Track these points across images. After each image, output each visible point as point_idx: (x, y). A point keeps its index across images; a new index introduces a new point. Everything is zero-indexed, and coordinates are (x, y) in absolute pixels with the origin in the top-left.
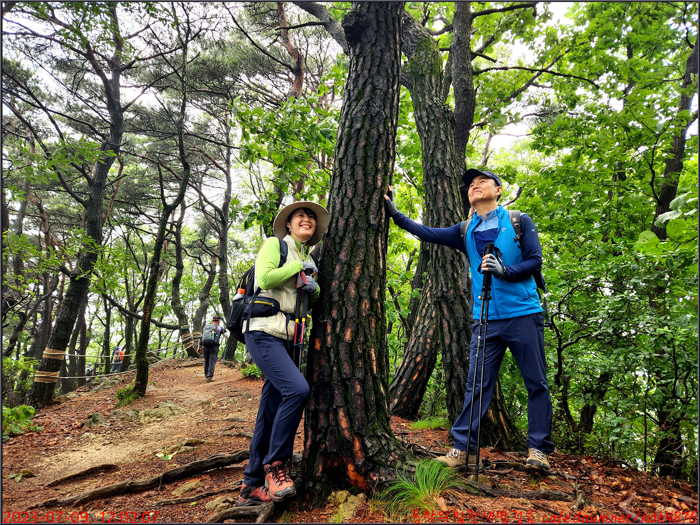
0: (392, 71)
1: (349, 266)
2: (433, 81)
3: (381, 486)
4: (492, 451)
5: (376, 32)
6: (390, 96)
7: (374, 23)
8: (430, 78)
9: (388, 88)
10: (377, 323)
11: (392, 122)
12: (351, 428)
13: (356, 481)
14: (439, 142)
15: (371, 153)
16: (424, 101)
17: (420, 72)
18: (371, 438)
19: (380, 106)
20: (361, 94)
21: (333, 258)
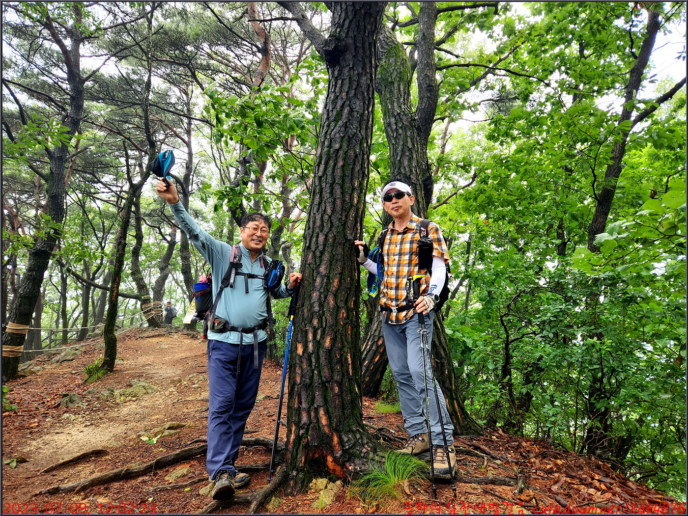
0: (368, 94)
1: (328, 278)
2: (402, 89)
3: (356, 475)
5: (354, 56)
6: (366, 118)
7: (352, 47)
8: (399, 85)
9: (364, 110)
10: (352, 329)
11: (367, 142)
12: (330, 425)
13: (334, 470)
14: (406, 149)
15: (348, 173)
16: (393, 109)
17: (390, 79)
18: (347, 432)
19: (357, 128)
20: (339, 115)
21: (313, 271)
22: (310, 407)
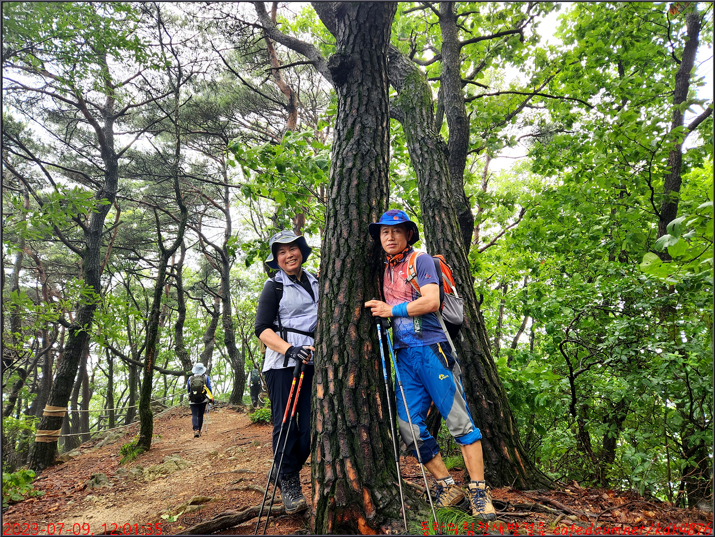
0: (381, 109)
1: (348, 307)
2: (424, 113)
4: (510, 491)
5: (362, 71)
6: (380, 134)
7: (359, 63)
8: (421, 110)
9: (377, 126)
10: (380, 365)
11: (384, 158)
12: (359, 480)
14: (434, 173)
15: (364, 191)
16: (416, 134)
17: (411, 105)
18: (381, 488)
19: (371, 144)
20: (350, 133)
21: (331, 301)
22: (335, 459)
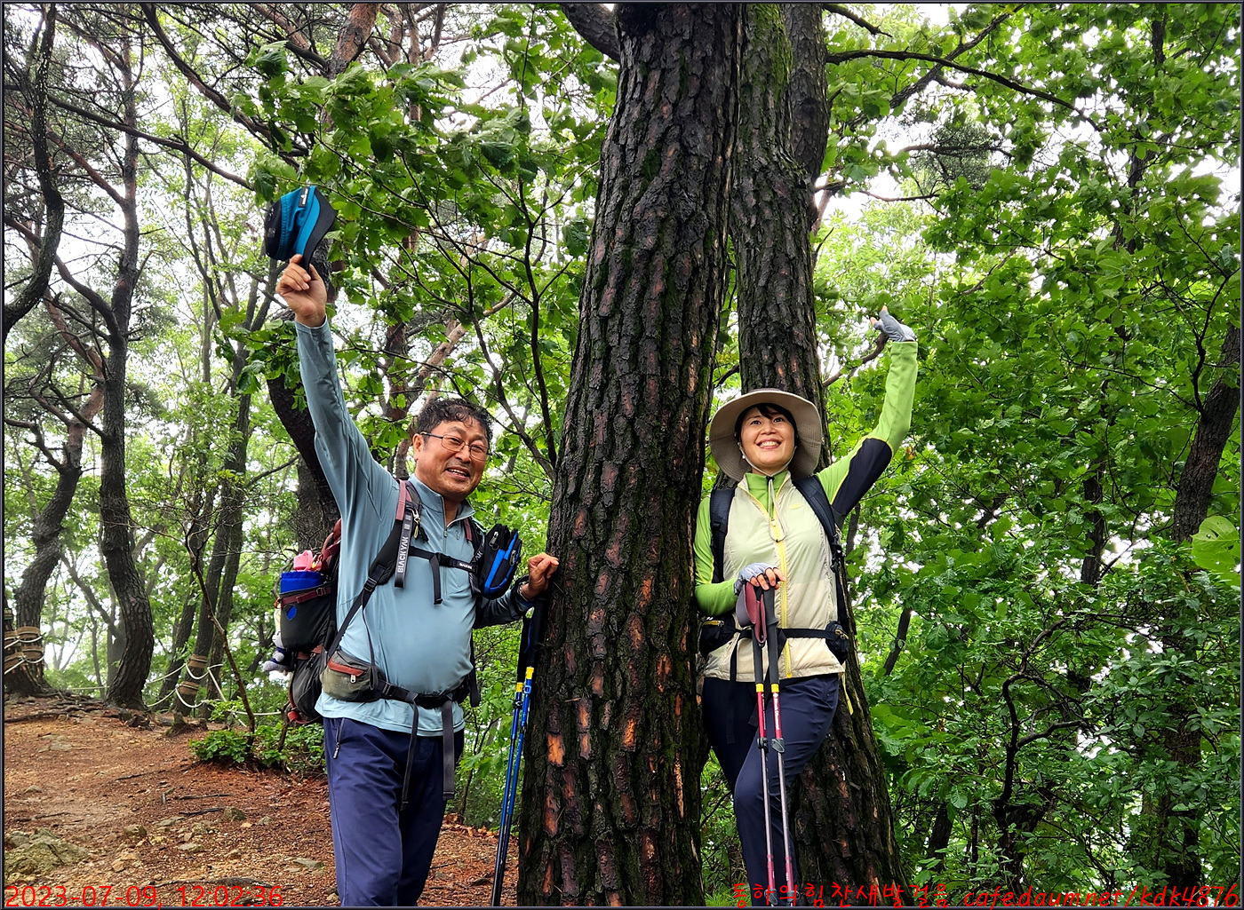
2: (771, 105)
10: (684, 704)
15: (676, 312)
16: (749, 153)
19: (697, 198)
21: (589, 556)
22: (584, 893)
